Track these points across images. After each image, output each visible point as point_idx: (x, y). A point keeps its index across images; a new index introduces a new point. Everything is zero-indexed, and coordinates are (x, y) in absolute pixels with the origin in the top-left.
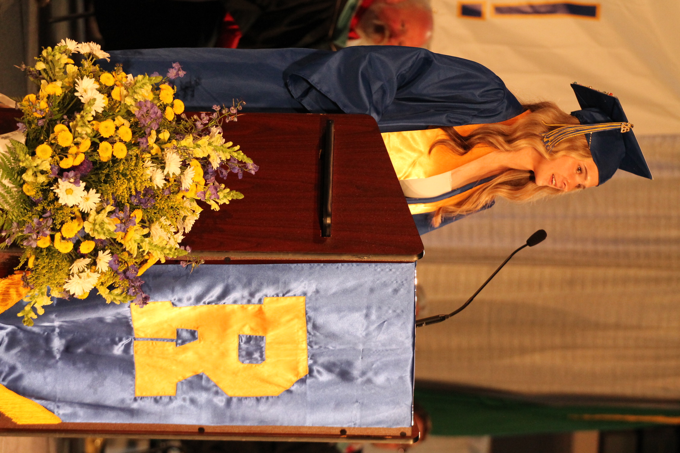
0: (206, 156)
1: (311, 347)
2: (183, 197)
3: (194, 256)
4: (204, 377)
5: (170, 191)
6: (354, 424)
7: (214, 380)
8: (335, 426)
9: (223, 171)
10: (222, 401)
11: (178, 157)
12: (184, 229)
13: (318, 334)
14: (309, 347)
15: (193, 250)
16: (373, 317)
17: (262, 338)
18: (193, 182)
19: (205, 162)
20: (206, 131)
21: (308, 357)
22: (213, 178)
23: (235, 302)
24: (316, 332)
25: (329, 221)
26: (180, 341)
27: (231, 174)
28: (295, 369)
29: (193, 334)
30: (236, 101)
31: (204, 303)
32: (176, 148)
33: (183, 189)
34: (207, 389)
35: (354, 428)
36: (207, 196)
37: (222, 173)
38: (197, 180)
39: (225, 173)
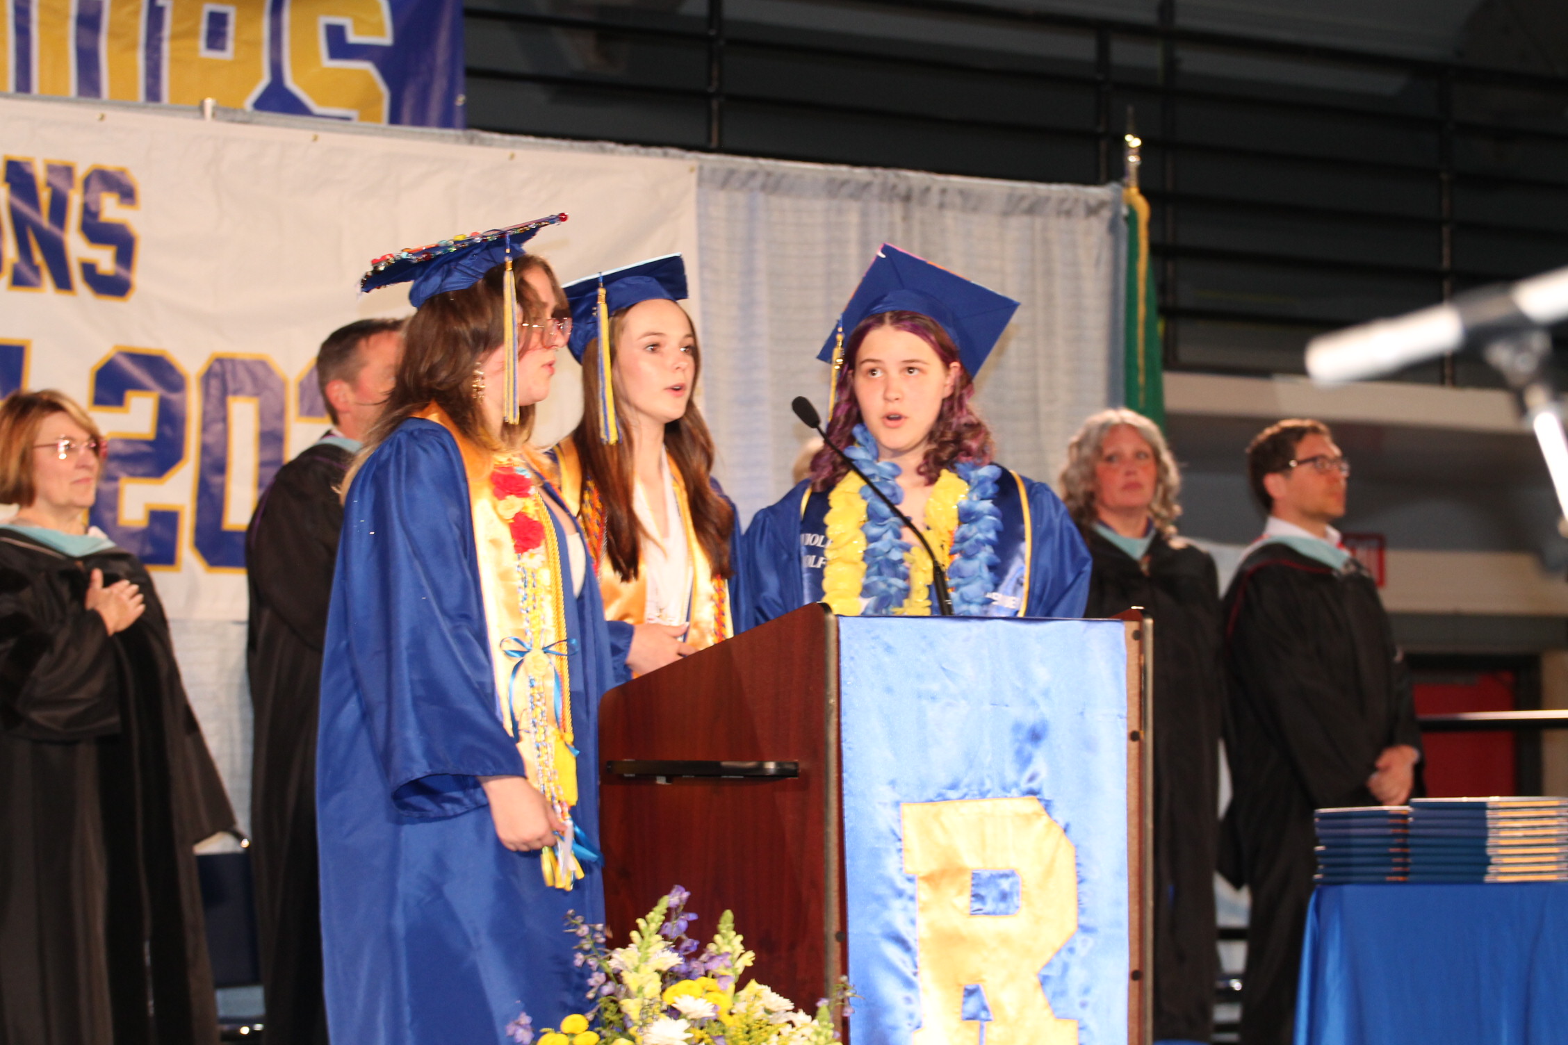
0: (657, 977)
1: (989, 791)
2: (731, 1014)
3: (836, 995)
4: (1045, 973)
5: (719, 1037)
6: (1121, 717)
7: (1048, 955)
8: (1124, 751)
9: (684, 945)
10: (1084, 941)
11: (656, 1023)
12: (787, 1011)
13: (966, 781)
14: (989, 795)
15: (822, 994)
16: (935, 687)
17: (975, 876)
18: (701, 997)
19: (669, 977)
20: (617, 977)
21: (1006, 797)
22: (694, 964)
23: (913, 922)
24: (962, 785)
25: (771, 766)
26: (983, 1015)
27: (689, 932)
28: (1028, 819)
29: (970, 993)
30: (569, 927)
31: (915, 974)
32: (641, 1027)
33: (712, 1015)
34: (1066, 968)
35: (1128, 718)
36: (729, 972)
37: (686, 949)
38: (698, 991)
39: (688, 943)
